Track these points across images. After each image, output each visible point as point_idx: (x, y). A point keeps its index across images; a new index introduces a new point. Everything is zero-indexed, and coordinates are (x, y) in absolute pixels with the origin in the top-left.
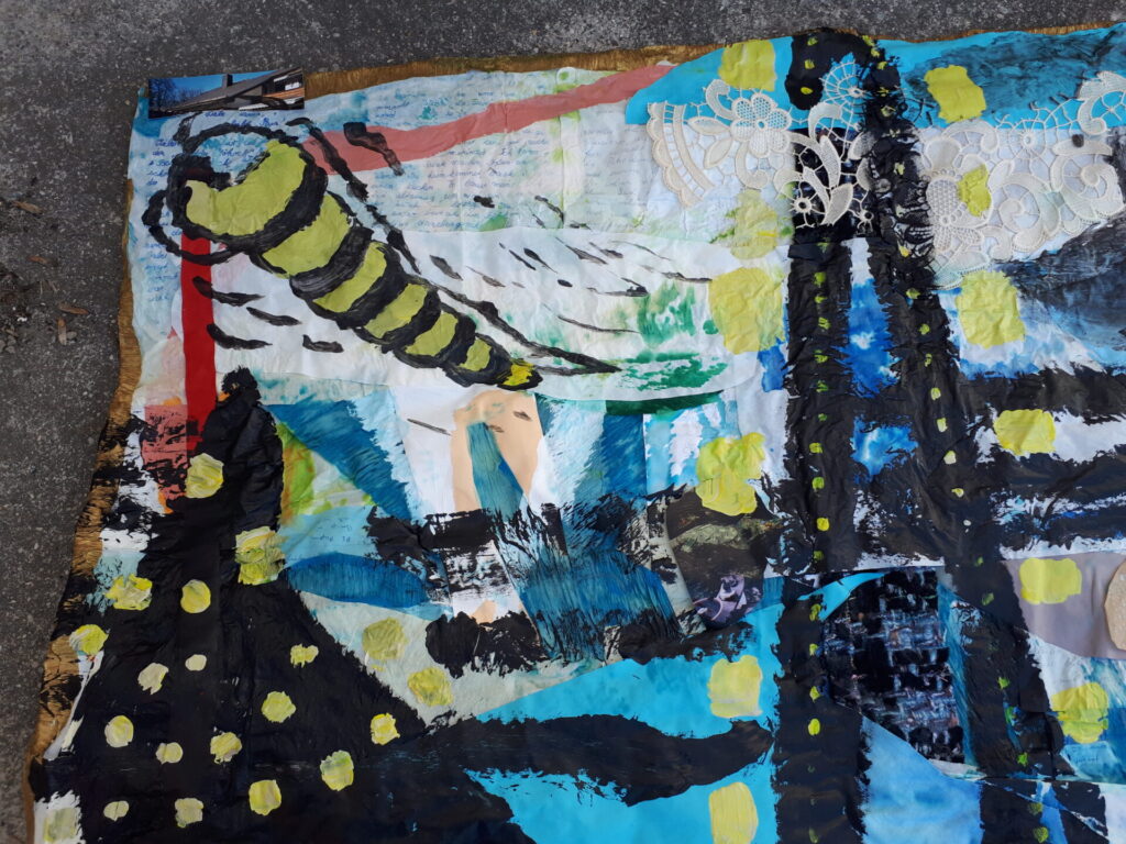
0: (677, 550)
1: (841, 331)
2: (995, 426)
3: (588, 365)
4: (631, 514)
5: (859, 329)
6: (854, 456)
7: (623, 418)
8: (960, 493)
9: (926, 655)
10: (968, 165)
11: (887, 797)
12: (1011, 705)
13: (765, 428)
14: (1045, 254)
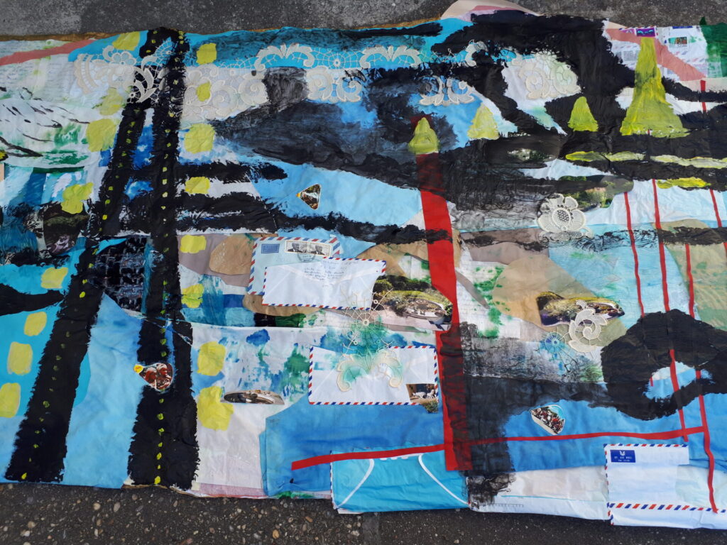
0: (45, 225)
1: (135, 143)
2: (186, 183)
3: (30, 153)
4: (31, 211)
5: (143, 143)
6: (125, 192)
7: (39, 174)
8: (164, 208)
9: (135, 270)
10: (203, 81)
11: (102, 322)
12: (167, 292)
13: (94, 180)
14: (229, 118)
